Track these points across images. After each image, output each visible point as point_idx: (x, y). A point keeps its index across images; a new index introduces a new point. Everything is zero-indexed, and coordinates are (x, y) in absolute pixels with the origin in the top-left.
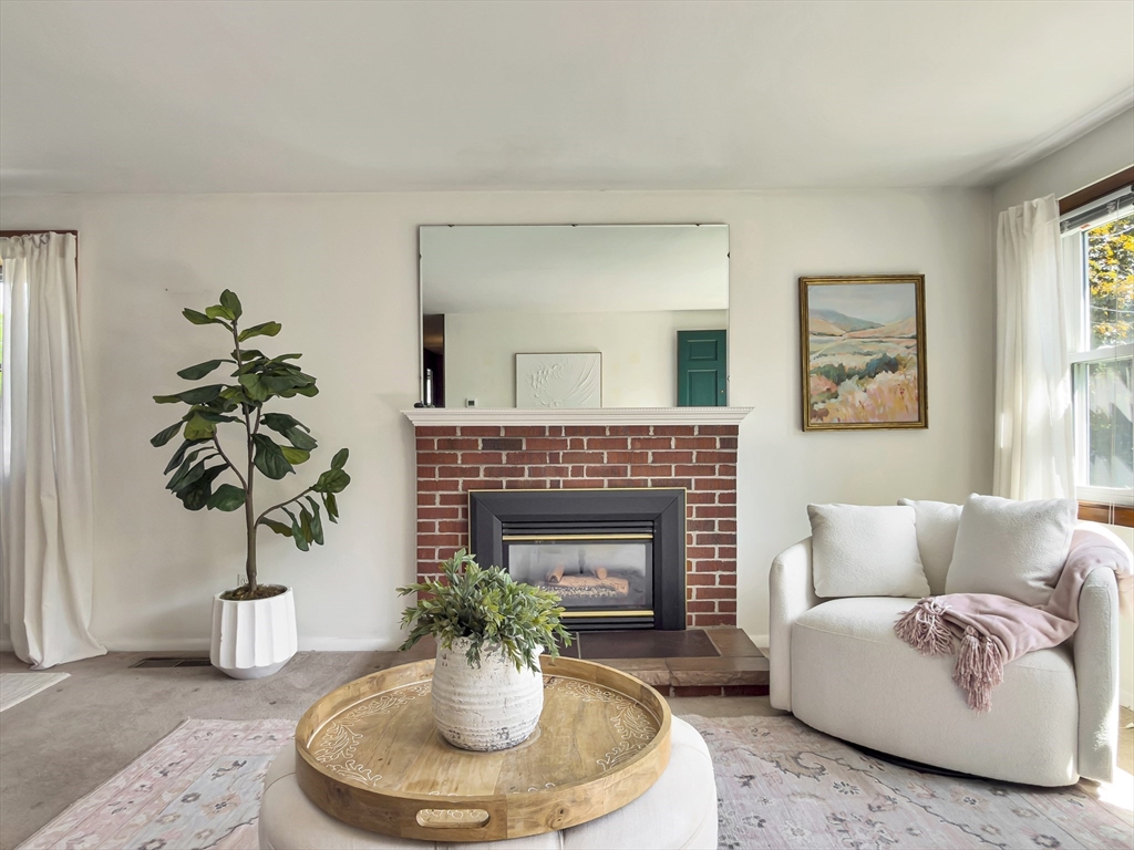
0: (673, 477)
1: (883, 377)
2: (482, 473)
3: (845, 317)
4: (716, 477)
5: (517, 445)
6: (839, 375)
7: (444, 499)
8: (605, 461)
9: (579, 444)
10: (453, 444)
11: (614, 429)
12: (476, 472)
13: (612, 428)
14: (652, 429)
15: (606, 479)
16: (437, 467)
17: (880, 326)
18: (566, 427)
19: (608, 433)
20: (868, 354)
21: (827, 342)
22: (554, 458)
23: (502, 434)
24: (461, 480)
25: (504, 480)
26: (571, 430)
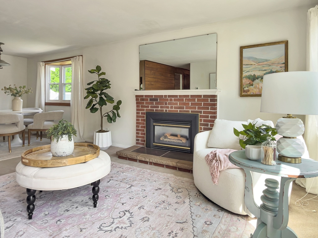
0: (197, 110)
2: (150, 107)
3: (256, 59)
4: (209, 110)
5: (157, 100)
6: (254, 78)
7: (142, 113)
8: (178, 105)
9: (171, 100)
10: (143, 100)
11: (180, 96)
12: (148, 107)
13: (179, 96)
14: (190, 96)
15: (179, 110)
16: (140, 105)
17: (269, 60)
18: (168, 95)
19: (178, 97)
20: (265, 70)
21: (249, 67)
22: (166, 104)
23: (153, 97)
24: (145, 109)
25: (155, 109)
26: (169, 96)
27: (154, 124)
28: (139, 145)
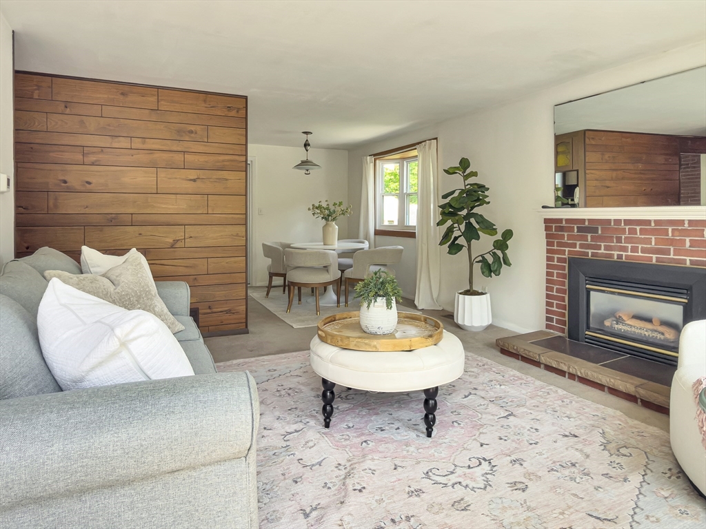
2: (578, 246)
5: (596, 230)
7: (559, 260)
8: (653, 243)
9: (633, 231)
10: (561, 229)
11: (658, 222)
12: (574, 246)
13: (655, 221)
14: (686, 223)
15: (654, 256)
16: (555, 241)
18: (625, 220)
19: (653, 224)
22: (619, 240)
23: (587, 223)
24: (567, 249)
25: (590, 251)
26: (628, 222)
27: (588, 286)
28: (552, 331)
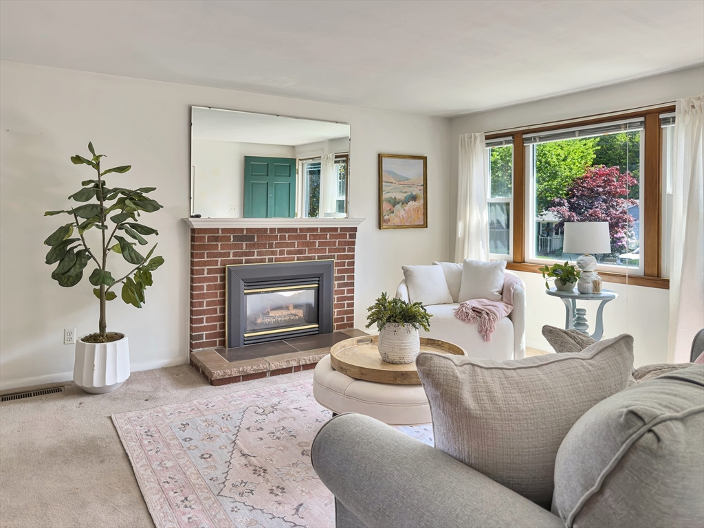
0: (327, 254)
1: (411, 203)
2: (231, 255)
3: (396, 175)
4: (346, 253)
5: (252, 238)
6: (394, 202)
7: (209, 271)
8: (296, 246)
9: (283, 238)
10: (216, 239)
12: (228, 255)
13: (301, 229)
14: (319, 229)
15: (296, 256)
16: (206, 252)
17: (410, 179)
19: (298, 231)
20: (405, 192)
21: (390, 186)
22: (271, 246)
23: (245, 232)
24: (219, 259)
25: (244, 259)
26: (280, 230)
27: (244, 291)
28: (201, 349)
